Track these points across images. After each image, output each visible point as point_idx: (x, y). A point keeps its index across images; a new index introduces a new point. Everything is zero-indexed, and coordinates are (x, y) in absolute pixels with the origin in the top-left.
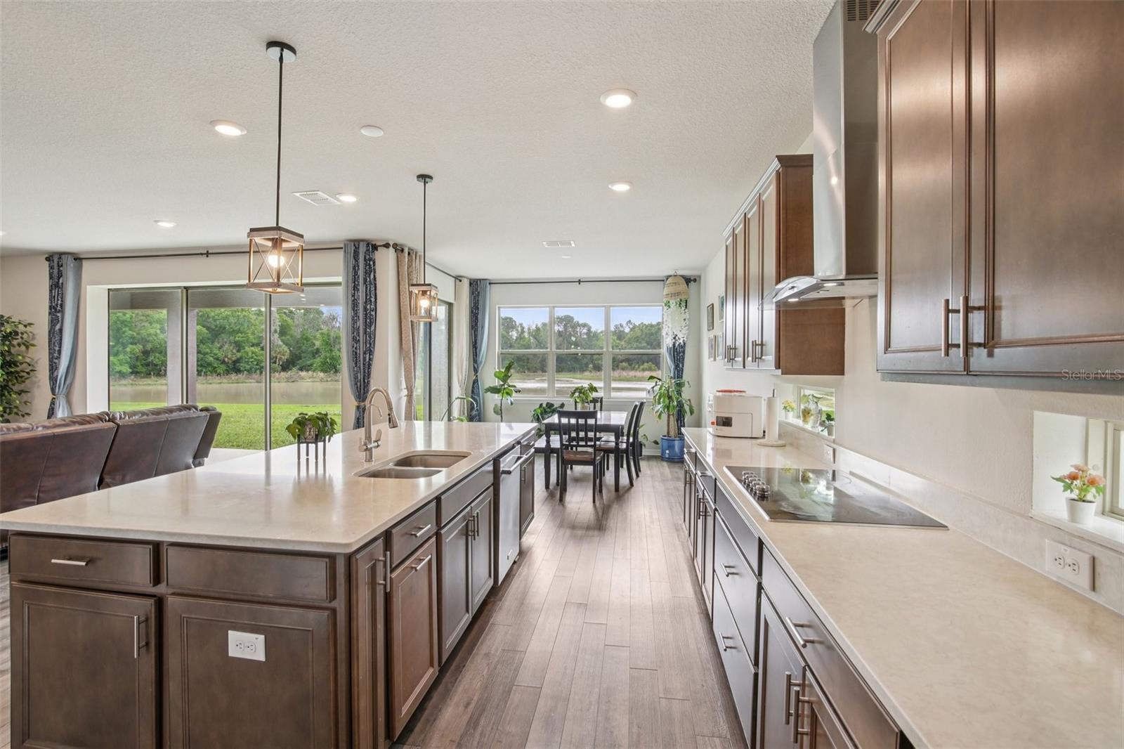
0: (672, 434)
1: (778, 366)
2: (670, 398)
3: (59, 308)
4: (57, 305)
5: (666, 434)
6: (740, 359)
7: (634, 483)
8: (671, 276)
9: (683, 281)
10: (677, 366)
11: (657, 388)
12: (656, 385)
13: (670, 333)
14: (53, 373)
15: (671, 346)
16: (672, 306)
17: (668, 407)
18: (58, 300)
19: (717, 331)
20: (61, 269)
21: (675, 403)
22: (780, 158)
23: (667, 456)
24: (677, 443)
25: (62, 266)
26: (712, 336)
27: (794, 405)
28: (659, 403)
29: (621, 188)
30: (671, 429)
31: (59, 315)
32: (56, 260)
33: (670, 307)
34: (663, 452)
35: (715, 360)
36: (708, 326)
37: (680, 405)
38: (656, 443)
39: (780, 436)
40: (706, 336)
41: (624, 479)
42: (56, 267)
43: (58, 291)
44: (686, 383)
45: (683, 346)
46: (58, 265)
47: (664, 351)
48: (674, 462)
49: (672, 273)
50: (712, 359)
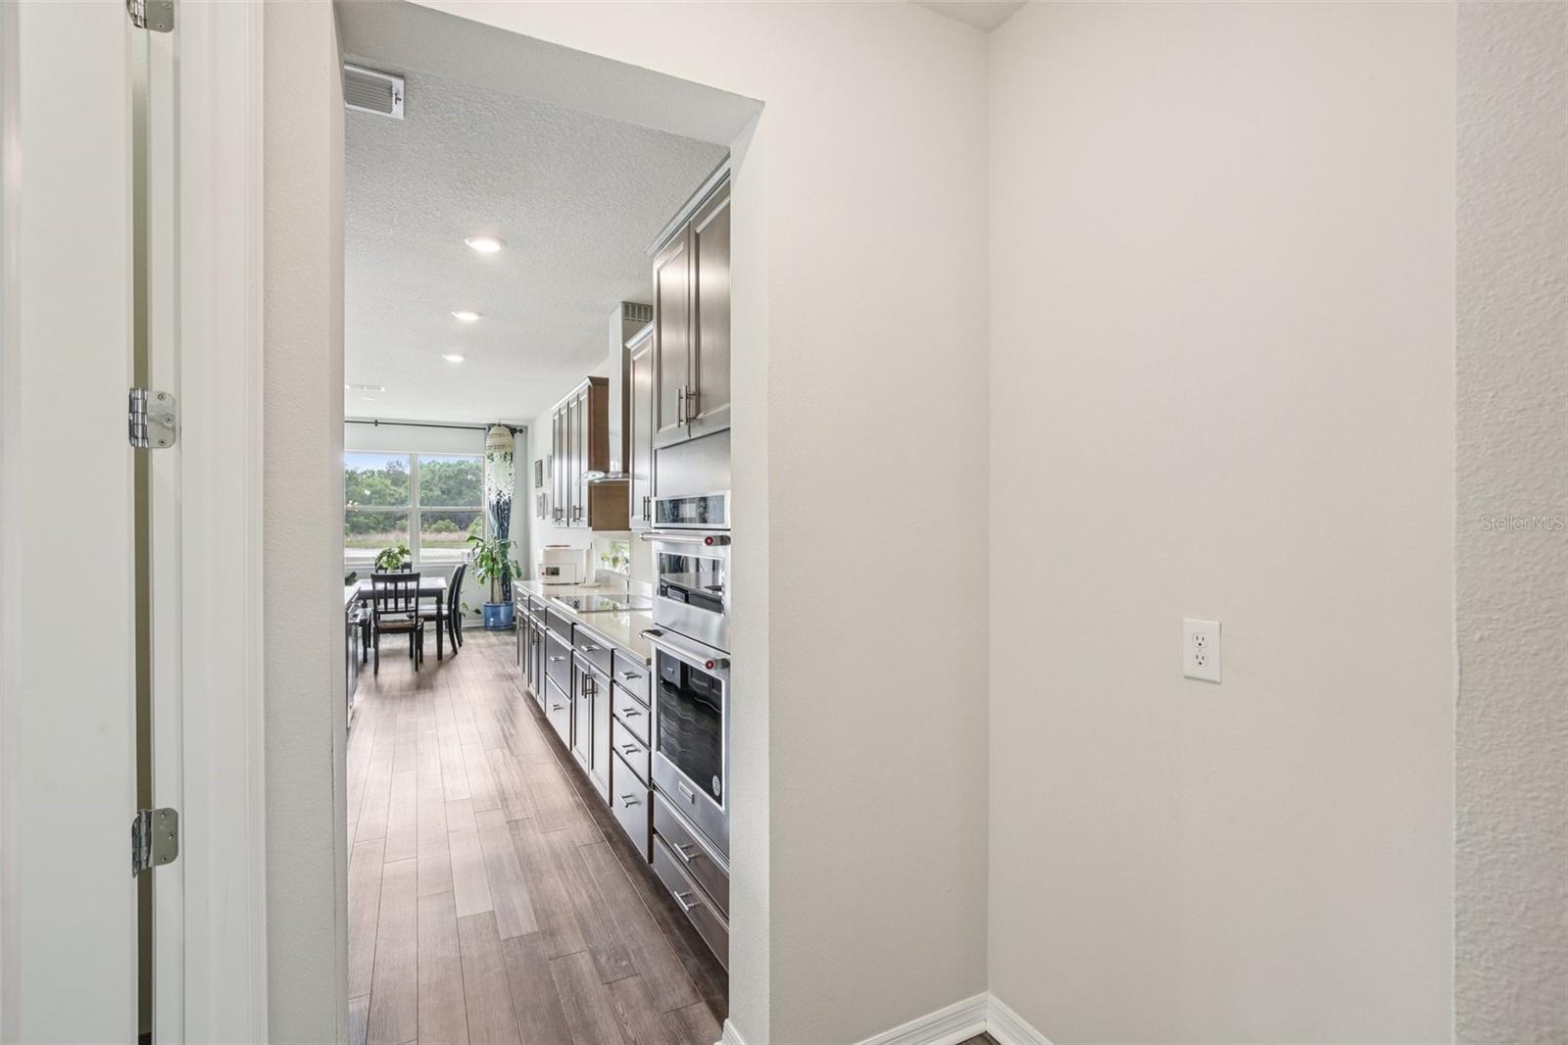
0: (497, 599)
1: (590, 525)
2: (494, 560)
5: (489, 600)
6: (565, 519)
7: (459, 651)
8: (494, 425)
9: (507, 432)
10: (501, 525)
11: (478, 550)
12: (478, 546)
13: (494, 489)
15: (495, 503)
16: (495, 459)
17: (492, 571)
19: (546, 489)
21: (500, 566)
22: (591, 379)
23: (491, 624)
24: (503, 610)
26: (541, 494)
27: (609, 556)
28: (481, 567)
29: (455, 359)
30: (495, 595)
33: (493, 460)
34: (487, 620)
35: (544, 518)
36: (537, 483)
37: (506, 568)
38: (478, 612)
39: (596, 581)
40: (534, 494)
41: (447, 647)
44: (513, 544)
45: (508, 504)
47: (486, 508)
48: (500, 630)
49: (497, 422)
50: (541, 517)
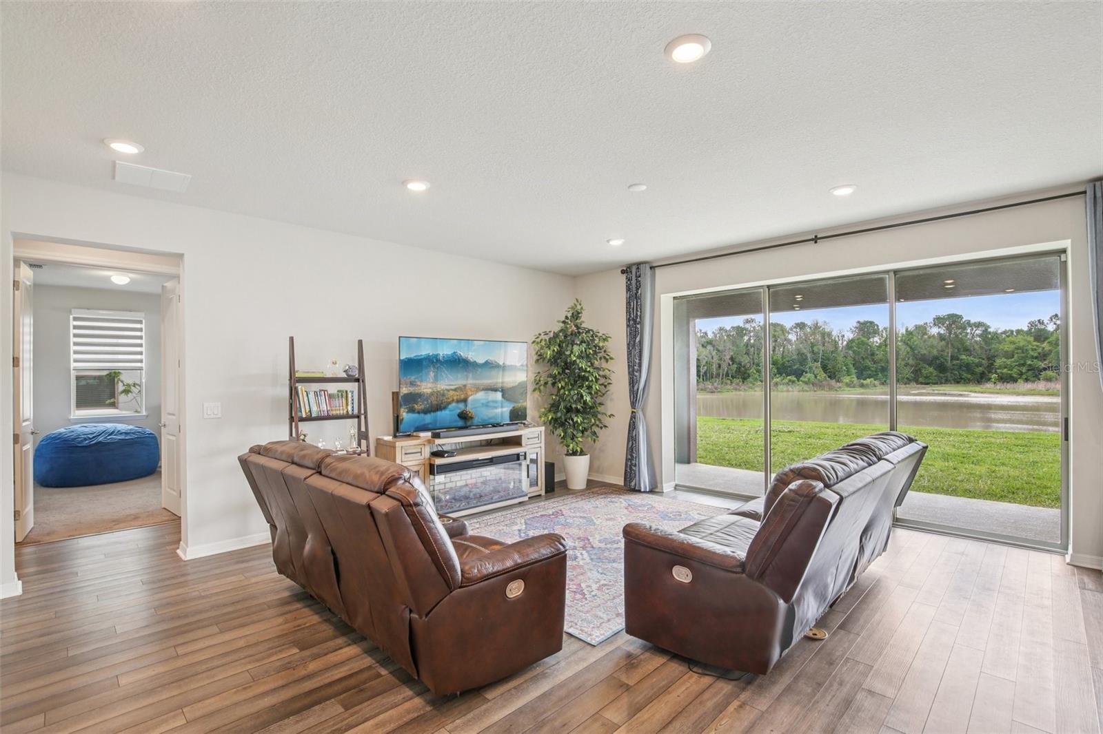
3: (638, 320)
4: (637, 317)
14: (633, 387)
18: (637, 310)
20: (640, 279)
25: (640, 276)
31: (638, 326)
32: (634, 270)
42: (634, 278)
43: (637, 302)
46: (636, 277)
